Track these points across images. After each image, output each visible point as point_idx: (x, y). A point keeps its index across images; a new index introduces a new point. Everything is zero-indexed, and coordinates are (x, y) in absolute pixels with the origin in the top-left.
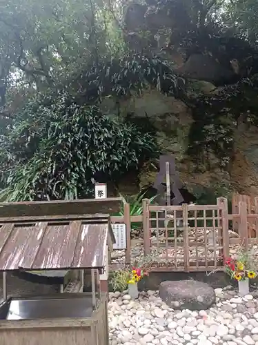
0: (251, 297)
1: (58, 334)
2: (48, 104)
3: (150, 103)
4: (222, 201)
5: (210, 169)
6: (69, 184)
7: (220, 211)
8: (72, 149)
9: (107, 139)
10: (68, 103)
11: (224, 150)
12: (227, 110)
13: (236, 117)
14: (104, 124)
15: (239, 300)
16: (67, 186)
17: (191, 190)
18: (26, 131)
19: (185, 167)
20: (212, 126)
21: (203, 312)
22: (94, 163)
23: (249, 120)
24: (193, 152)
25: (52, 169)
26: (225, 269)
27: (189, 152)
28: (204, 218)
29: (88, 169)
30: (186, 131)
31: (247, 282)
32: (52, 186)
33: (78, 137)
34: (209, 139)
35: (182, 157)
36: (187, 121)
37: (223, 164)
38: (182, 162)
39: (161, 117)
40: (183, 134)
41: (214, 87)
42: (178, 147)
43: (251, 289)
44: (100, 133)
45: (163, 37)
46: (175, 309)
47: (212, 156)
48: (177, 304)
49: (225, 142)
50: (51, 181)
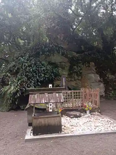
0: (90, 114)
1: (53, 118)
2: (22, 57)
3: (57, 58)
4: (82, 89)
5: (75, 80)
6: (31, 84)
7: (82, 92)
8: (32, 73)
9: (44, 70)
10: (29, 57)
11: (79, 74)
12: (81, 62)
13: (83, 64)
14: (43, 65)
15: (87, 115)
16: (30, 85)
17: (70, 87)
18: (14, 66)
19: (67, 79)
20: (76, 67)
21: (79, 118)
22: (39, 78)
23: (87, 65)
24: (70, 75)
25: (25, 79)
26: (83, 108)
27: (69, 75)
28: (78, 94)
29: (37, 80)
30: (68, 68)
31: (89, 111)
32: (25, 85)
33: (34, 68)
34: (75, 71)
35: (67, 76)
36: (68, 65)
37: (79, 79)
38: (67, 78)
39: (60, 63)
40: (67, 68)
41: (76, 54)
42: (65, 73)
43: (90, 113)
44: (41, 68)
45: (61, 37)
46: (72, 118)
47: (76, 76)
48: (72, 116)
49: (80, 72)
50: (25, 83)
